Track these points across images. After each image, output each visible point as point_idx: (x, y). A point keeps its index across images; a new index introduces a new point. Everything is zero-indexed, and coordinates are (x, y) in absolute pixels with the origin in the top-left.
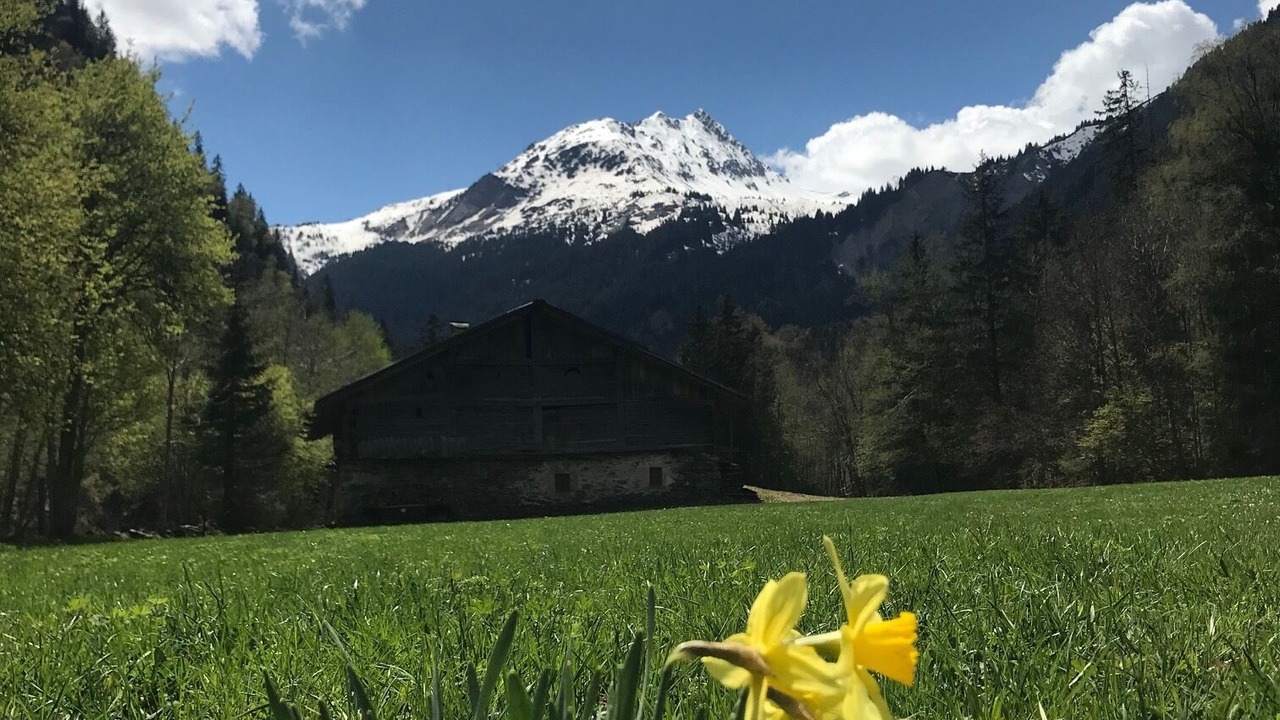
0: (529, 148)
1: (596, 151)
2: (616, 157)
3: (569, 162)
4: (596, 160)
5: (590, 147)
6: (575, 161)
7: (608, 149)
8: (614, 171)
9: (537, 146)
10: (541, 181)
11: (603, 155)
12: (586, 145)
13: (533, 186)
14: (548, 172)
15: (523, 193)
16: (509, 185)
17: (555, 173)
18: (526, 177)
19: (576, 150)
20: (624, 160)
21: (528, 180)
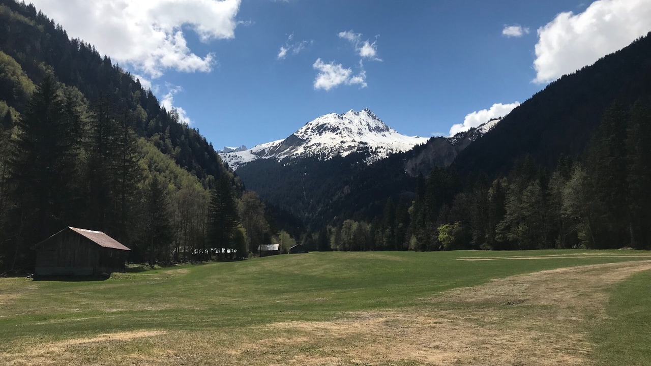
0: (306, 124)
1: (329, 126)
2: (336, 128)
3: (320, 130)
4: (329, 129)
5: (327, 125)
6: (322, 130)
7: (333, 125)
8: (335, 133)
9: (309, 123)
10: (310, 137)
11: (331, 127)
12: (326, 124)
13: (307, 139)
14: (313, 134)
15: (304, 141)
16: (299, 138)
17: (315, 134)
18: (305, 135)
19: (322, 126)
20: (338, 129)
21: (306, 136)
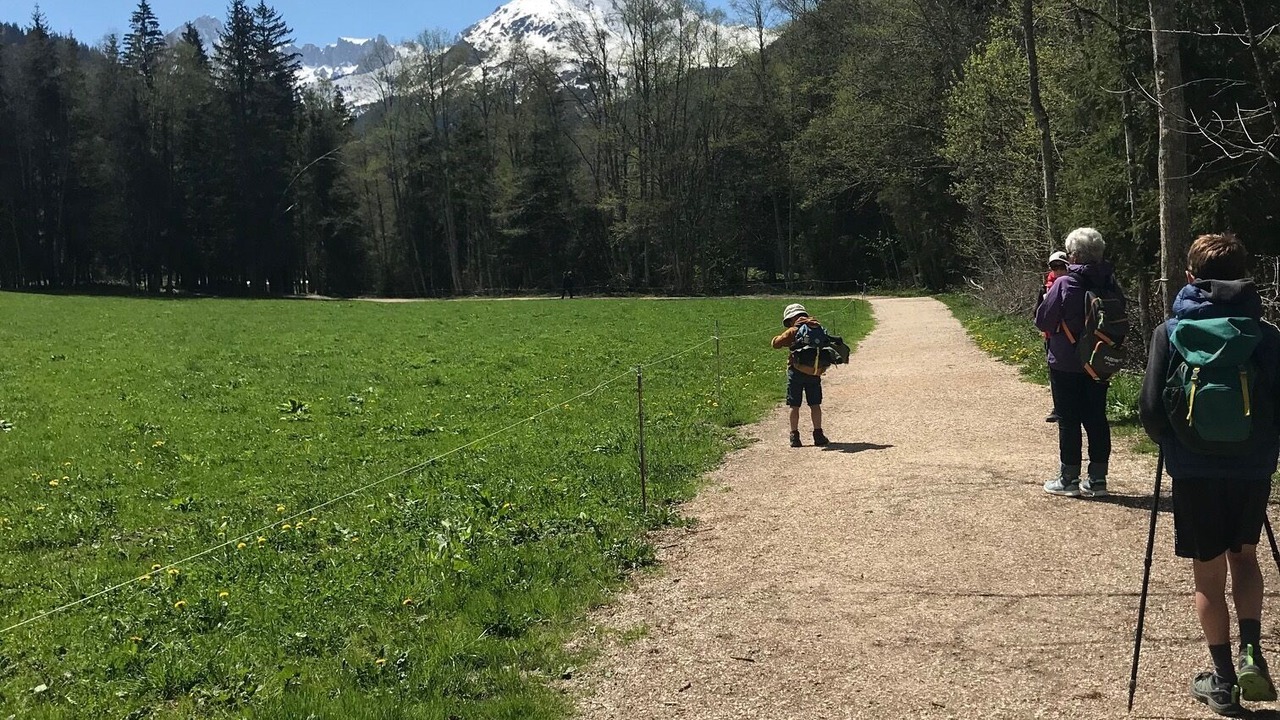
0: (496, 10)
1: (536, 21)
2: (549, 26)
3: (518, 30)
4: (536, 28)
5: (533, 18)
6: (522, 29)
7: (544, 20)
8: (548, 37)
9: (502, 8)
10: (498, 45)
11: (541, 24)
12: (529, 17)
13: (491, 49)
14: (503, 38)
15: (484, 55)
16: (475, 49)
17: (508, 38)
18: (487, 42)
19: (523, 20)
20: (554, 29)
21: (489, 44)
